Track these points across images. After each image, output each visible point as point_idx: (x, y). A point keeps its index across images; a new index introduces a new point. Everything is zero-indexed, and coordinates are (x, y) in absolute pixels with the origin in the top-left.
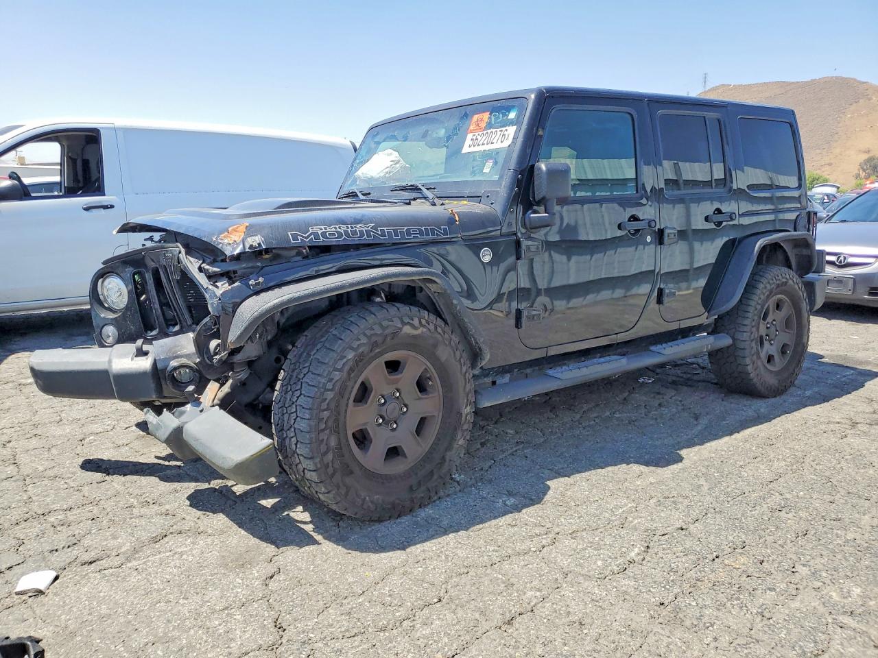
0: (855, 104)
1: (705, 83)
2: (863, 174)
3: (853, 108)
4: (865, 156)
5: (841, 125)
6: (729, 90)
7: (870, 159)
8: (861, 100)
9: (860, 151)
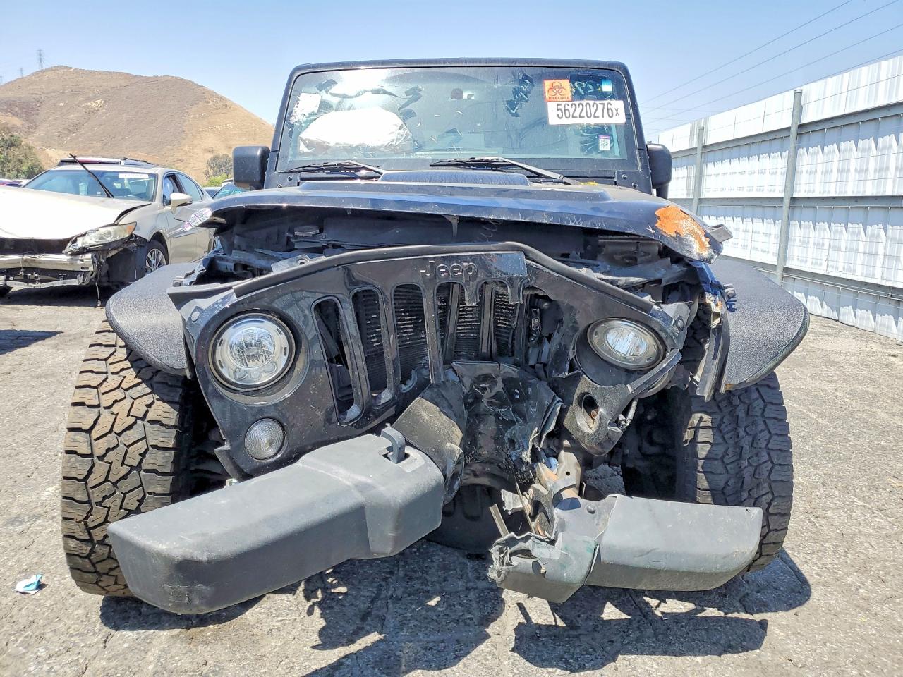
0: (196, 106)
1: (41, 60)
2: (211, 172)
3: (194, 108)
4: (210, 156)
5: (185, 124)
6: (70, 72)
7: (215, 158)
8: (200, 103)
9: (205, 150)
